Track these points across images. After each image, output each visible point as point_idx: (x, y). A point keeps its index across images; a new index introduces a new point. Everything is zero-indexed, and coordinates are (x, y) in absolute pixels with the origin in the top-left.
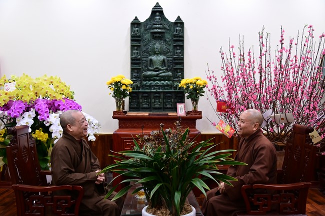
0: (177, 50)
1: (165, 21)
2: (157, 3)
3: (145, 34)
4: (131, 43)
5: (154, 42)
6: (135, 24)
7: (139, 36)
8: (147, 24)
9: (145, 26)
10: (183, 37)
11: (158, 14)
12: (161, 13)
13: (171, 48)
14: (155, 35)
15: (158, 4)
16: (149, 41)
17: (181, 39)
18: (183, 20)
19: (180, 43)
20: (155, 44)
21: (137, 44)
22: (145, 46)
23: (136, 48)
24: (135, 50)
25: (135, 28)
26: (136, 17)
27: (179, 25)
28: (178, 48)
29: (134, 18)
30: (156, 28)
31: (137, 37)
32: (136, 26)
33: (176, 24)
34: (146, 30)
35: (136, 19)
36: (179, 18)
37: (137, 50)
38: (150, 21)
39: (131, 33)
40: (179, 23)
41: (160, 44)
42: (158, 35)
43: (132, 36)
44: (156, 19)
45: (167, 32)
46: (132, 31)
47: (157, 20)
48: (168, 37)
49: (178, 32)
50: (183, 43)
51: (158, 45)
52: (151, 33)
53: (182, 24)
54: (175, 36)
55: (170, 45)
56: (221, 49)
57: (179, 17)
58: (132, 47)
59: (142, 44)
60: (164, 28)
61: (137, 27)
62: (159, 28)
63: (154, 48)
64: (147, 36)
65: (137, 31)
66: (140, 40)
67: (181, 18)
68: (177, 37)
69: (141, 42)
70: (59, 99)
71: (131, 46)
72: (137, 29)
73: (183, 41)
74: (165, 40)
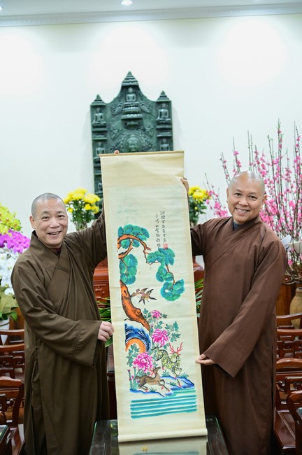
0: (163, 143)
1: (142, 100)
2: (130, 73)
3: (113, 121)
4: (93, 137)
5: (127, 132)
6: (98, 107)
7: (104, 126)
8: (116, 106)
9: (113, 110)
10: (170, 123)
11: (131, 90)
12: (136, 87)
13: (154, 141)
14: (128, 123)
15: (130, 76)
16: (120, 132)
17: (167, 126)
18: (170, 97)
19: (167, 134)
20: (129, 137)
21: (101, 137)
22: (114, 139)
23: (100, 144)
24: (98, 147)
25: (97, 112)
26: (98, 97)
27: (164, 105)
28: (164, 140)
29: (95, 98)
30: (130, 113)
31: (101, 127)
32: (98, 109)
33: (159, 103)
34: (114, 115)
35: (98, 99)
36: (163, 95)
37: (102, 146)
38: (120, 101)
39: (92, 121)
40: (164, 103)
41: (136, 136)
42: (133, 123)
43: (94, 127)
44: (129, 98)
45: (145, 117)
46: (93, 118)
47: (131, 100)
48: (148, 124)
49: (163, 116)
50: (172, 133)
51: (133, 138)
52: (123, 120)
53: (169, 103)
54: (159, 123)
55: (151, 137)
56: (222, 155)
57: (163, 93)
58: (95, 142)
59: (108, 137)
60: (142, 111)
61: (100, 112)
62: (134, 113)
63: (128, 143)
64: (117, 124)
65: (101, 117)
66: (106, 132)
67: (166, 94)
68: (162, 124)
69: (108, 134)
70: (5, 234)
71: (93, 140)
72: (100, 114)
73: (170, 130)
74: (144, 130)
